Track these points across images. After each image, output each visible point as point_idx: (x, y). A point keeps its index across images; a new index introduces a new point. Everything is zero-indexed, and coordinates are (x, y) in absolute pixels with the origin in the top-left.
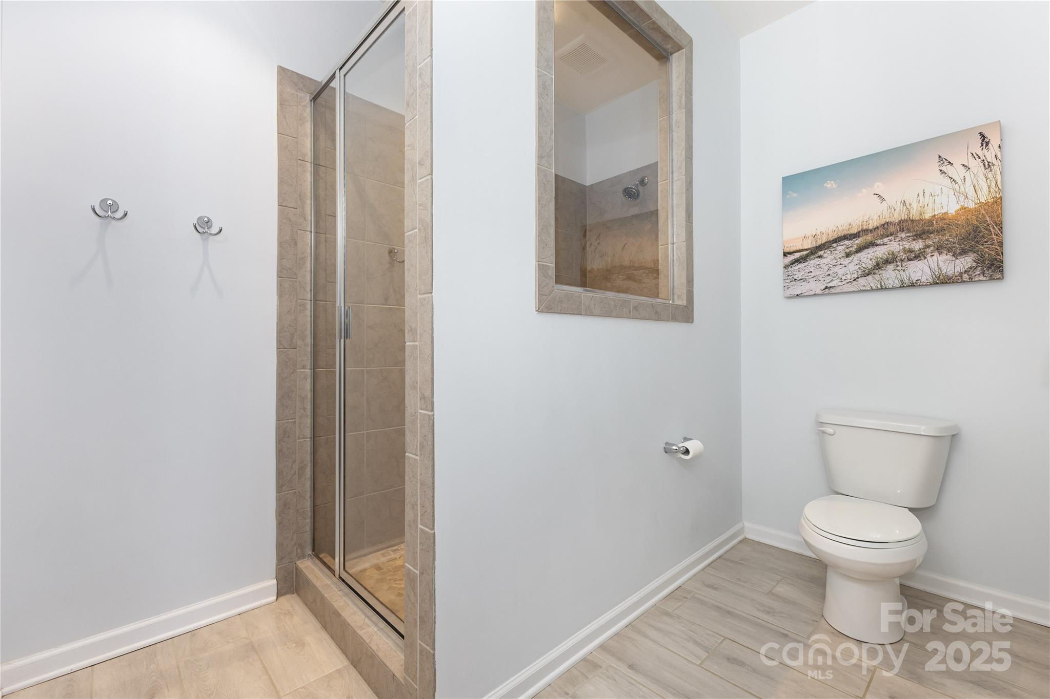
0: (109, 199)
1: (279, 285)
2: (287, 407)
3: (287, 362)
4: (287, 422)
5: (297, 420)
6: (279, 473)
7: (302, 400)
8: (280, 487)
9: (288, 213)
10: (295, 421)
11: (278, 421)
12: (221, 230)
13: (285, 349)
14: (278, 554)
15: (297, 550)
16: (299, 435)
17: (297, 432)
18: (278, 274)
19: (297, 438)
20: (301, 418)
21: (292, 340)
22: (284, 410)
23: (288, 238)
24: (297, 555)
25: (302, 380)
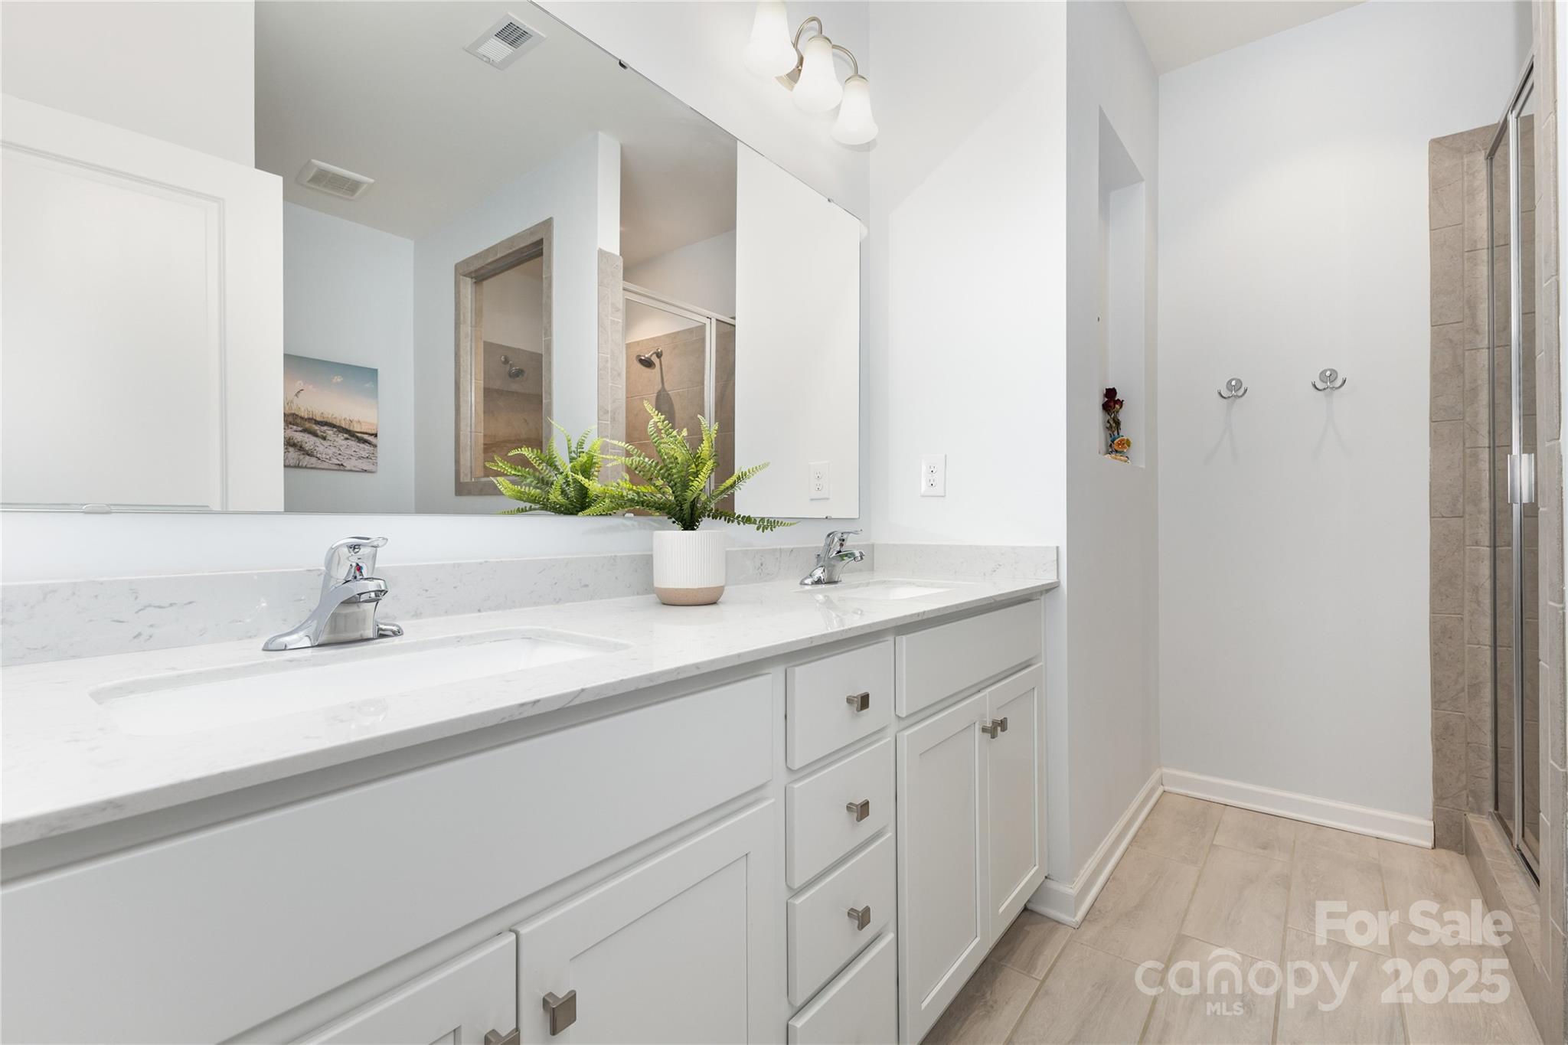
0: (1233, 380)
1: (1433, 433)
2: (1447, 597)
3: (1447, 536)
4: (1447, 618)
5: (1467, 618)
6: (1435, 683)
7: (1474, 590)
8: (1437, 703)
9: (1448, 332)
10: (1462, 619)
11: (1434, 613)
12: (1345, 381)
13: (1443, 517)
14: (1435, 791)
15: (1468, 797)
16: (1469, 638)
17: (1466, 634)
18: (1431, 418)
19: (1466, 642)
20: (1472, 615)
21: (1454, 505)
22: (1442, 600)
23: (1447, 366)
24: (1468, 804)
25: (1473, 561)
